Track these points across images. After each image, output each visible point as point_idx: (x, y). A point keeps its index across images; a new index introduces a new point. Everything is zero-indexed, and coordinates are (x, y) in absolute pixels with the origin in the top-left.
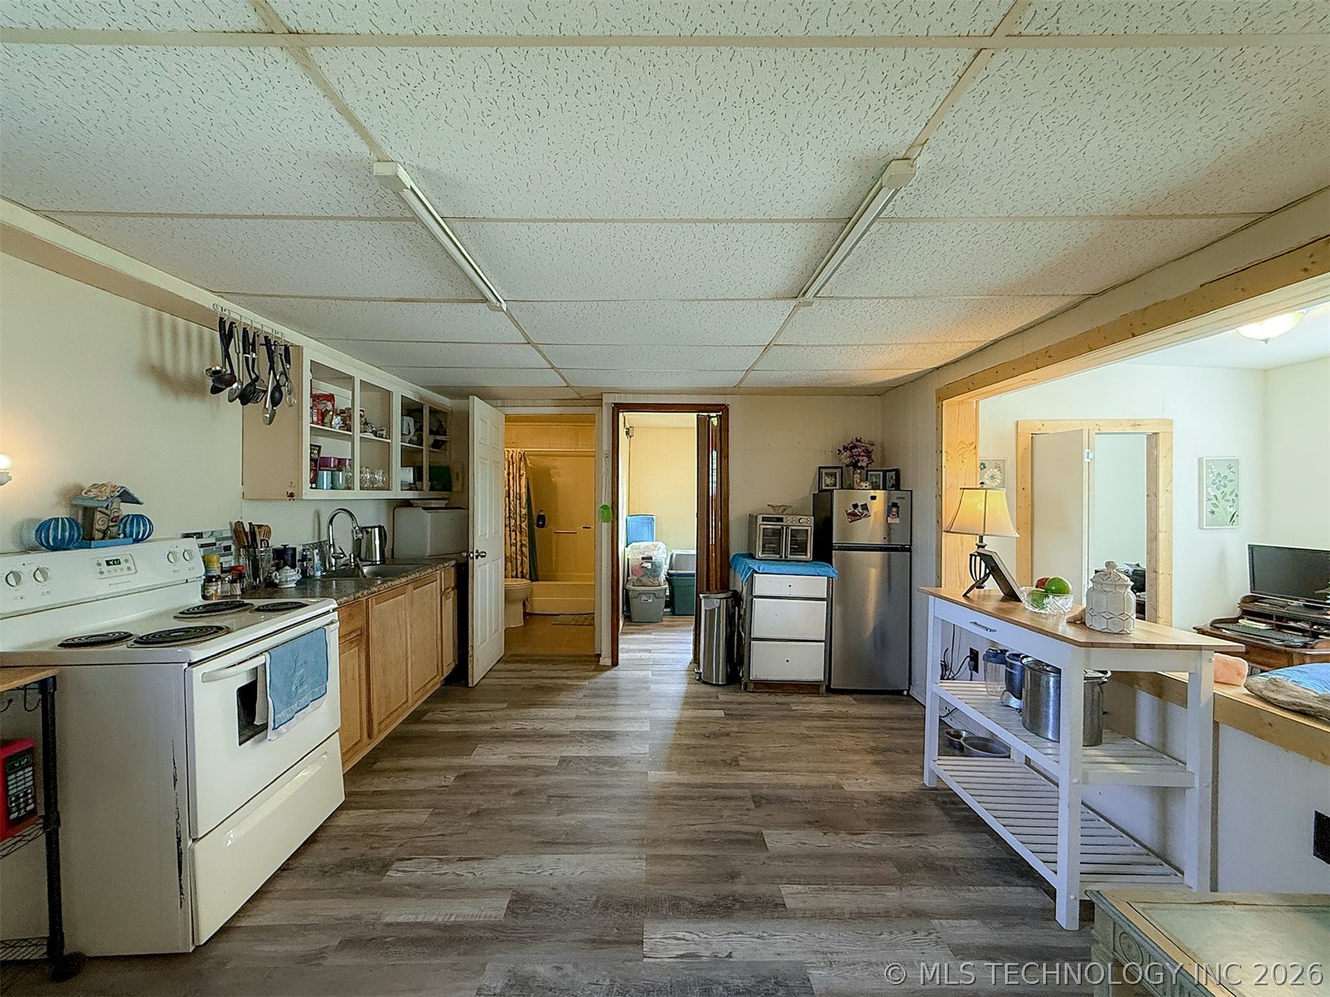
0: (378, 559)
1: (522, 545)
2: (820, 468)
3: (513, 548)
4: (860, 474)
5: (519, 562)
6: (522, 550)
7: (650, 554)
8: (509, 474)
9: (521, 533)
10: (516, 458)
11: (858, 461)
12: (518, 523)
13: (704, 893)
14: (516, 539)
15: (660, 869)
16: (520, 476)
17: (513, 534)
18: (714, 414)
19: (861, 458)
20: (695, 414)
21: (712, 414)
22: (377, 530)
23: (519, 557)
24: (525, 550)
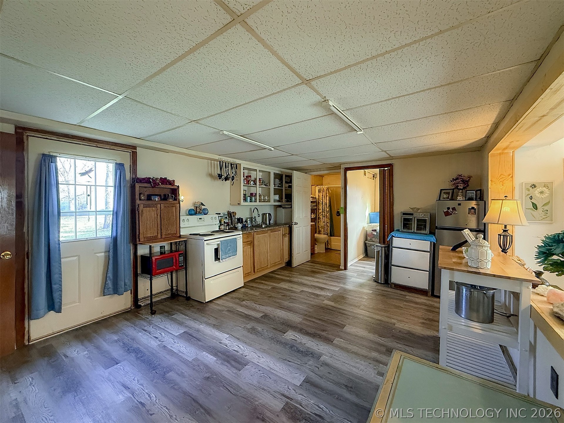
0: (268, 223)
1: (327, 222)
2: (441, 190)
3: (324, 223)
4: (462, 192)
5: (326, 229)
6: (327, 224)
7: (376, 229)
8: (322, 196)
9: (327, 217)
10: (325, 189)
11: (458, 186)
12: (326, 214)
13: (313, 331)
14: (325, 220)
15: (304, 322)
16: (327, 196)
17: (324, 218)
18: (387, 169)
19: (459, 185)
20: (379, 169)
21: (386, 169)
22: (268, 214)
23: (326, 227)
24: (329, 224)
